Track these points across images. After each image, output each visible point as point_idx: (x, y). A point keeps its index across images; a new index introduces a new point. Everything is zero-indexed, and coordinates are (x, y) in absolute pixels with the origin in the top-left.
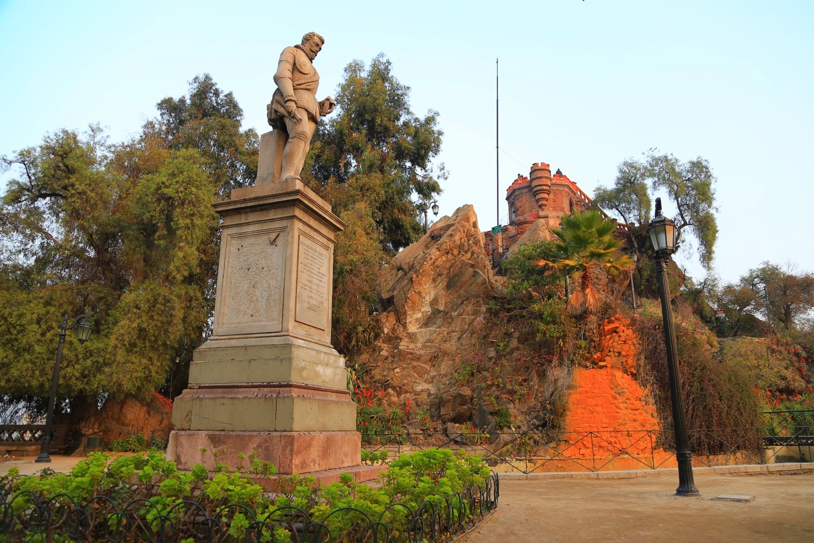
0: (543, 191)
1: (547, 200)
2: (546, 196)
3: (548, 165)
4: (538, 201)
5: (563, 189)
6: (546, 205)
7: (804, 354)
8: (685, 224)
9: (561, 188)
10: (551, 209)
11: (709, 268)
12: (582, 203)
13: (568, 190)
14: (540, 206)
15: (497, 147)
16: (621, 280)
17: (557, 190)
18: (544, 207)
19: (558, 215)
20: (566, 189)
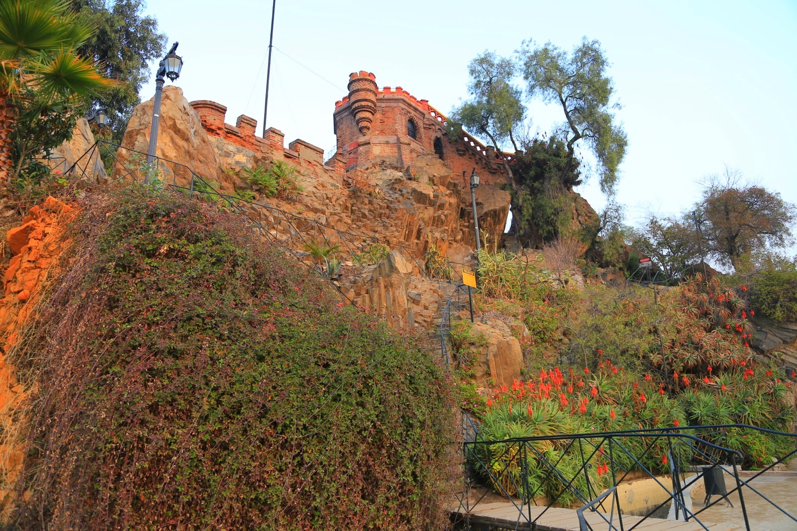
0: (363, 109)
1: (370, 121)
2: (368, 115)
3: (371, 74)
4: (358, 122)
5: (396, 105)
6: (369, 129)
7: (741, 303)
8: (577, 137)
9: (393, 104)
10: (377, 132)
11: (611, 193)
12: (438, 127)
13: (404, 107)
14: (361, 130)
15: (271, 46)
16: (490, 225)
17: (387, 107)
18: (365, 131)
19: (387, 140)
20: (402, 105)
